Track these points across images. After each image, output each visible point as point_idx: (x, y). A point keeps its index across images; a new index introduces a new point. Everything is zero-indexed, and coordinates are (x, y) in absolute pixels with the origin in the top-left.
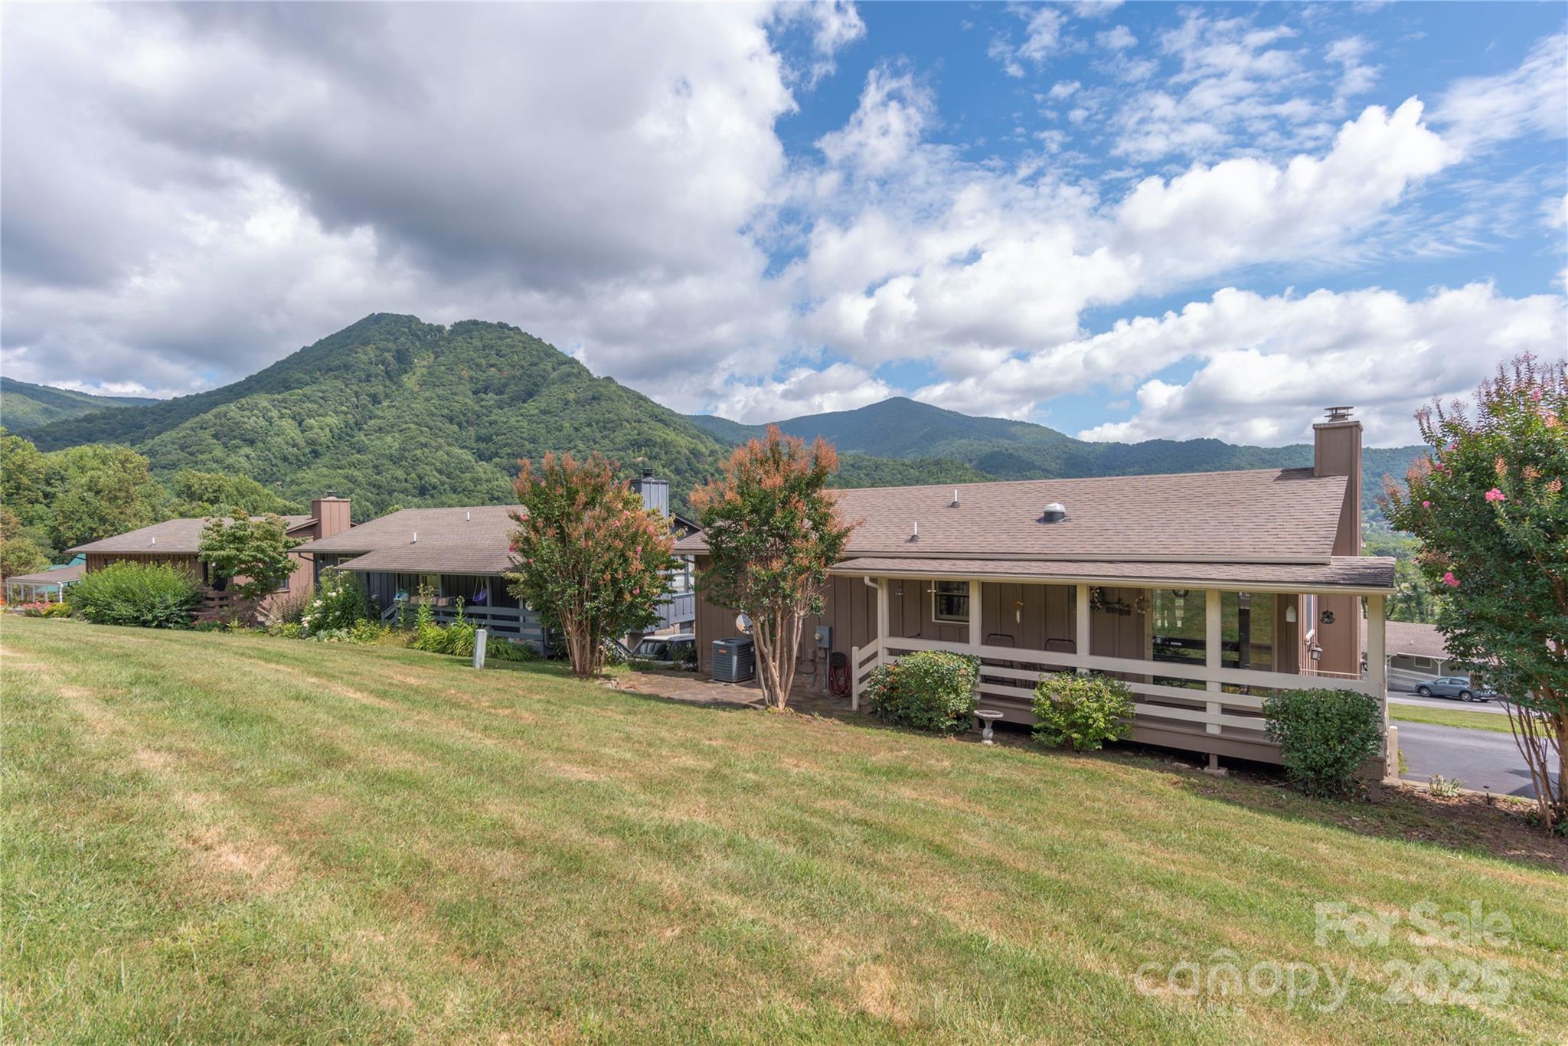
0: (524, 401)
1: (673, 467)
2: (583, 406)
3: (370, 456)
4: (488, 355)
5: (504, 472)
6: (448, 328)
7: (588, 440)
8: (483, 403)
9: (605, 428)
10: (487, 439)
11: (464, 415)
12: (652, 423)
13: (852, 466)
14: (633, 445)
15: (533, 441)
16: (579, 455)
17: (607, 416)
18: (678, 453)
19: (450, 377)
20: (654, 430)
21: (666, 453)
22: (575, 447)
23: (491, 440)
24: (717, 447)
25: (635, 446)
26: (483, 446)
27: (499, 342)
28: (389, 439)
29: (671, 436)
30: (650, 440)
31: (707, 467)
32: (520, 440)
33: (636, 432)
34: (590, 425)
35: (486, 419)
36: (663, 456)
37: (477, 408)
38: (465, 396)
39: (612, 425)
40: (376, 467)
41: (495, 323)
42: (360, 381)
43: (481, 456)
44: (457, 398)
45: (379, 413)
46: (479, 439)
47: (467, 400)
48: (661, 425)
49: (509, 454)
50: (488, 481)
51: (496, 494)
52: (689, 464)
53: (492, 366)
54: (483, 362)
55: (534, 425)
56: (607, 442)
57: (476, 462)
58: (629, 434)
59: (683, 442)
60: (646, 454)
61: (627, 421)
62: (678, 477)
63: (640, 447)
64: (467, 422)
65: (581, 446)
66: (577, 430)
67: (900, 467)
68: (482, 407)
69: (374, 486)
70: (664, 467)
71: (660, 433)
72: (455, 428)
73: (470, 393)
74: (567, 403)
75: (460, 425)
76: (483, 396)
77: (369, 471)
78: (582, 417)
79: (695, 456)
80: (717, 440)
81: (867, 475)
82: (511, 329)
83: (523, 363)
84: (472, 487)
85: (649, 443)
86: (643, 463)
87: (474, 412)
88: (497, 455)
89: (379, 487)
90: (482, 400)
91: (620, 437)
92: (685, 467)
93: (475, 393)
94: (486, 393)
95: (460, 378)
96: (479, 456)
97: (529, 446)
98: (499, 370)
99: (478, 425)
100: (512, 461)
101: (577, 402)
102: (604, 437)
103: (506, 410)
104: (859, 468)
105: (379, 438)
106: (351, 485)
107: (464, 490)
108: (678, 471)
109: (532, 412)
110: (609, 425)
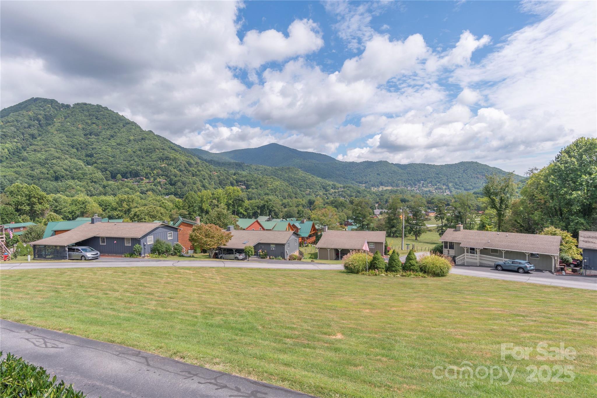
0: (109, 139)
1: (178, 168)
2: (137, 142)
3: (29, 162)
4: (92, 119)
5: (99, 170)
6: (72, 106)
7: (140, 157)
8: (89, 140)
9: (147, 152)
10: (91, 156)
11: (80, 145)
12: (169, 150)
13: (256, 169)
14: (160, 159)
15: (114, 157)
16: (135, 163)
17: (149, 146)
18: (181, 163)
19: (73, 128)
20: (171, 153)
21: (175, 163)
22: (133, 160)
23: (93, 156)
24: (199, 161)
25: (162, 159)
26: (89, 159)
27: (97, 113)
28: (39, 155)
29: (178, 156)
30: (168, 157)
31: (193, 169)
32: (107, 156)
33: (162, 154)
34: (140, 150)
35: (90, 147)
36: (174, 164)
37: (86, 142)
38: (80, 136)
39: (150, 150)
40: (31, 167)
41: (95, 104)
42: (25, 128)
43: (88, 164)
44: (76, 137)
45: (36, 143)
46: (87, 156)
47: (81, 138)
48: (174, 151)
49: (101, 163)
50: (91, 174)
51: (94, 180)
52: (185, 168)
53: (94, 123)
54: (89, 122)
55: (114, 150)
56: (148, 158)
57: (85, 165)
58: (158, 154)
59: (182, 159)
60: (166, 163)
61: (158, 149)
62: (180, 173)
63: (163, 160)
64: (81, 148)
65: (136, 159)
66: (134, 152)
67: (274, 170)
68: (89, 141)
69: (30, 176)
70: (174, 169)
71: (172, 155)
72: (75, 150)
73: (83, 135)
74: (130, 141)
75: (77, 149)
76: (89, 136)
77: (27, 169)
78: (137, 147)
79: (189, 164)
80: (199, 158)
81: (261, 173)
82: (103, 108)
83: (109, 123)
84: (82, 177)
85: (167, 158)
86: (165, 167)
87: (85, 144)
88: (96, 163)
89: (33, 177)
90: (89, 138)
91: (154, 156)
92: (183, 169)
93: (85, 135)
94: (90, 135)
95: (78, 128)
96: (87, 163)
97: (112, 159)
98: (97, 125)
99: (87, 149)
100: (103, 165)
101: (135, 140)
102: (147, 156)
103: (100, 143)
104: (258, 170)
105: (34, 154)
106: (17, 176)
107: (78, 178)
108: (180, 170)
109: (113, 144)
110: (149, 151)
